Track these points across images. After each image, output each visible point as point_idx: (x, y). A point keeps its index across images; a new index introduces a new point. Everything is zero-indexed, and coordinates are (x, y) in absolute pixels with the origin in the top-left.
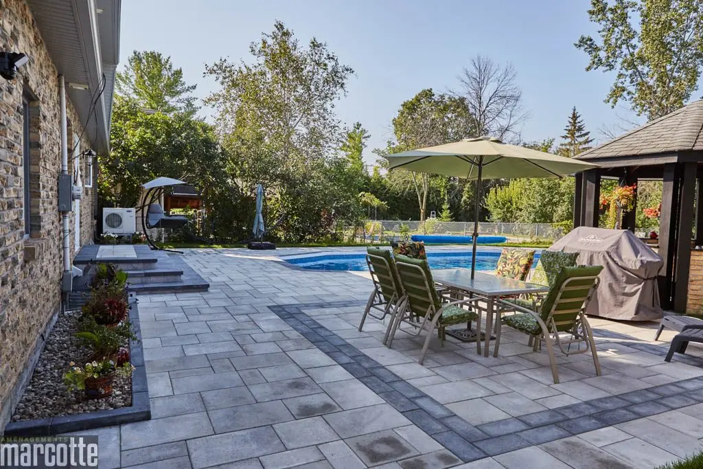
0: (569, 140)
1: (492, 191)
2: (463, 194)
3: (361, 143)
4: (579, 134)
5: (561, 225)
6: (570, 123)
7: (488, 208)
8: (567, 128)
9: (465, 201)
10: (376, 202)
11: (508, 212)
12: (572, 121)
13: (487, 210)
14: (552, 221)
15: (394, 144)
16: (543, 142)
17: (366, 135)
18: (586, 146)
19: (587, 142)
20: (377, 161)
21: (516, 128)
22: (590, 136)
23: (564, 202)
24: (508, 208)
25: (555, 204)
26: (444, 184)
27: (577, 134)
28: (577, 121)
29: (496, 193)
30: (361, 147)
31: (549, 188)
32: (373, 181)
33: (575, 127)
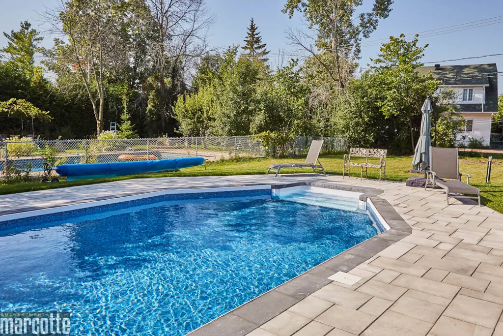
0: (248, 51)
1: (180, 98)
2: (148, 102)
3: (32, 45)
4: (257, 46)
5: (260, 137)
6: (249, 34)
7: (176, 117)
8: (246, 39)
9: (150, 111)
10: (34, 111)
11: (199, 122)
12: (251, 33)
13: (174, 119)
14: (248, 133)
15: (63, 43)
16: (228, 48)
17: (37, 37)
18: (264, 57)
19: (265, 53)
20: (42, 62)
21: (200, 33)
22: (267, 48)
23: (260, 110)
24: (199, 118)
25: (251, 113)
26: (125, 91)
27: (255, 46)
28: (254, 33)
29: (184, 100)
30: (32, 50)
31: (244, 94)
32: (32, 84)
33: (253, 39)
